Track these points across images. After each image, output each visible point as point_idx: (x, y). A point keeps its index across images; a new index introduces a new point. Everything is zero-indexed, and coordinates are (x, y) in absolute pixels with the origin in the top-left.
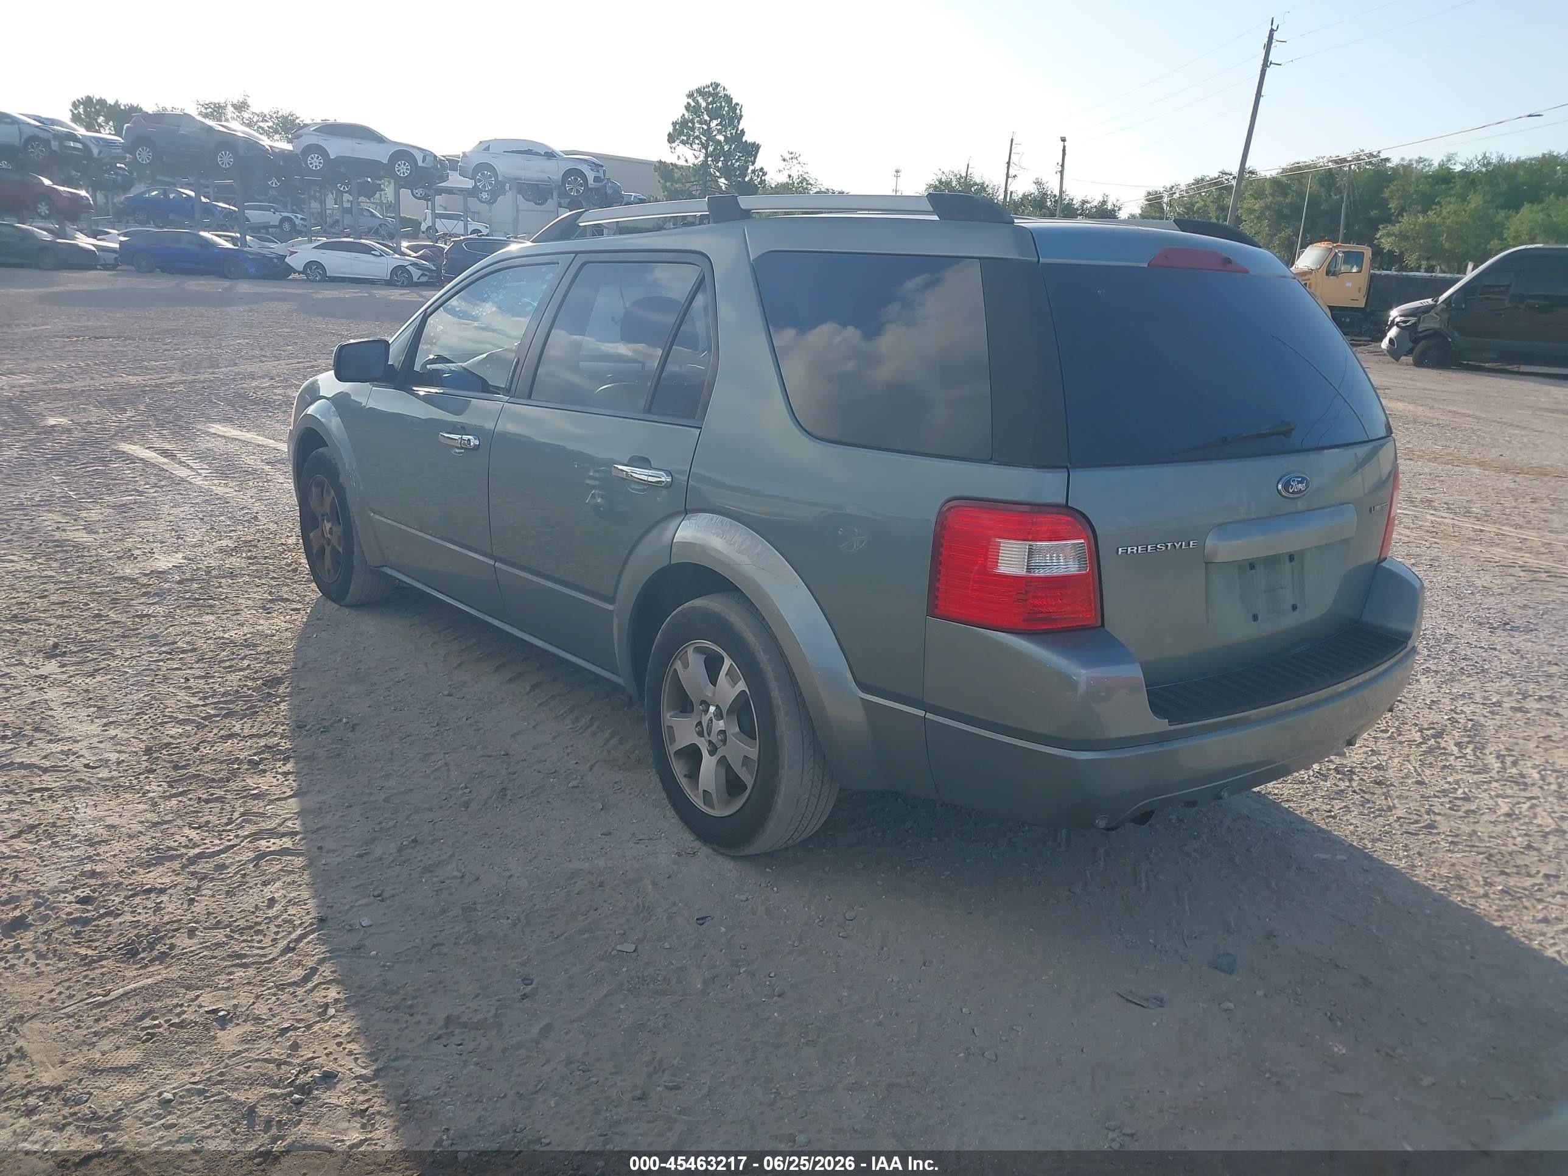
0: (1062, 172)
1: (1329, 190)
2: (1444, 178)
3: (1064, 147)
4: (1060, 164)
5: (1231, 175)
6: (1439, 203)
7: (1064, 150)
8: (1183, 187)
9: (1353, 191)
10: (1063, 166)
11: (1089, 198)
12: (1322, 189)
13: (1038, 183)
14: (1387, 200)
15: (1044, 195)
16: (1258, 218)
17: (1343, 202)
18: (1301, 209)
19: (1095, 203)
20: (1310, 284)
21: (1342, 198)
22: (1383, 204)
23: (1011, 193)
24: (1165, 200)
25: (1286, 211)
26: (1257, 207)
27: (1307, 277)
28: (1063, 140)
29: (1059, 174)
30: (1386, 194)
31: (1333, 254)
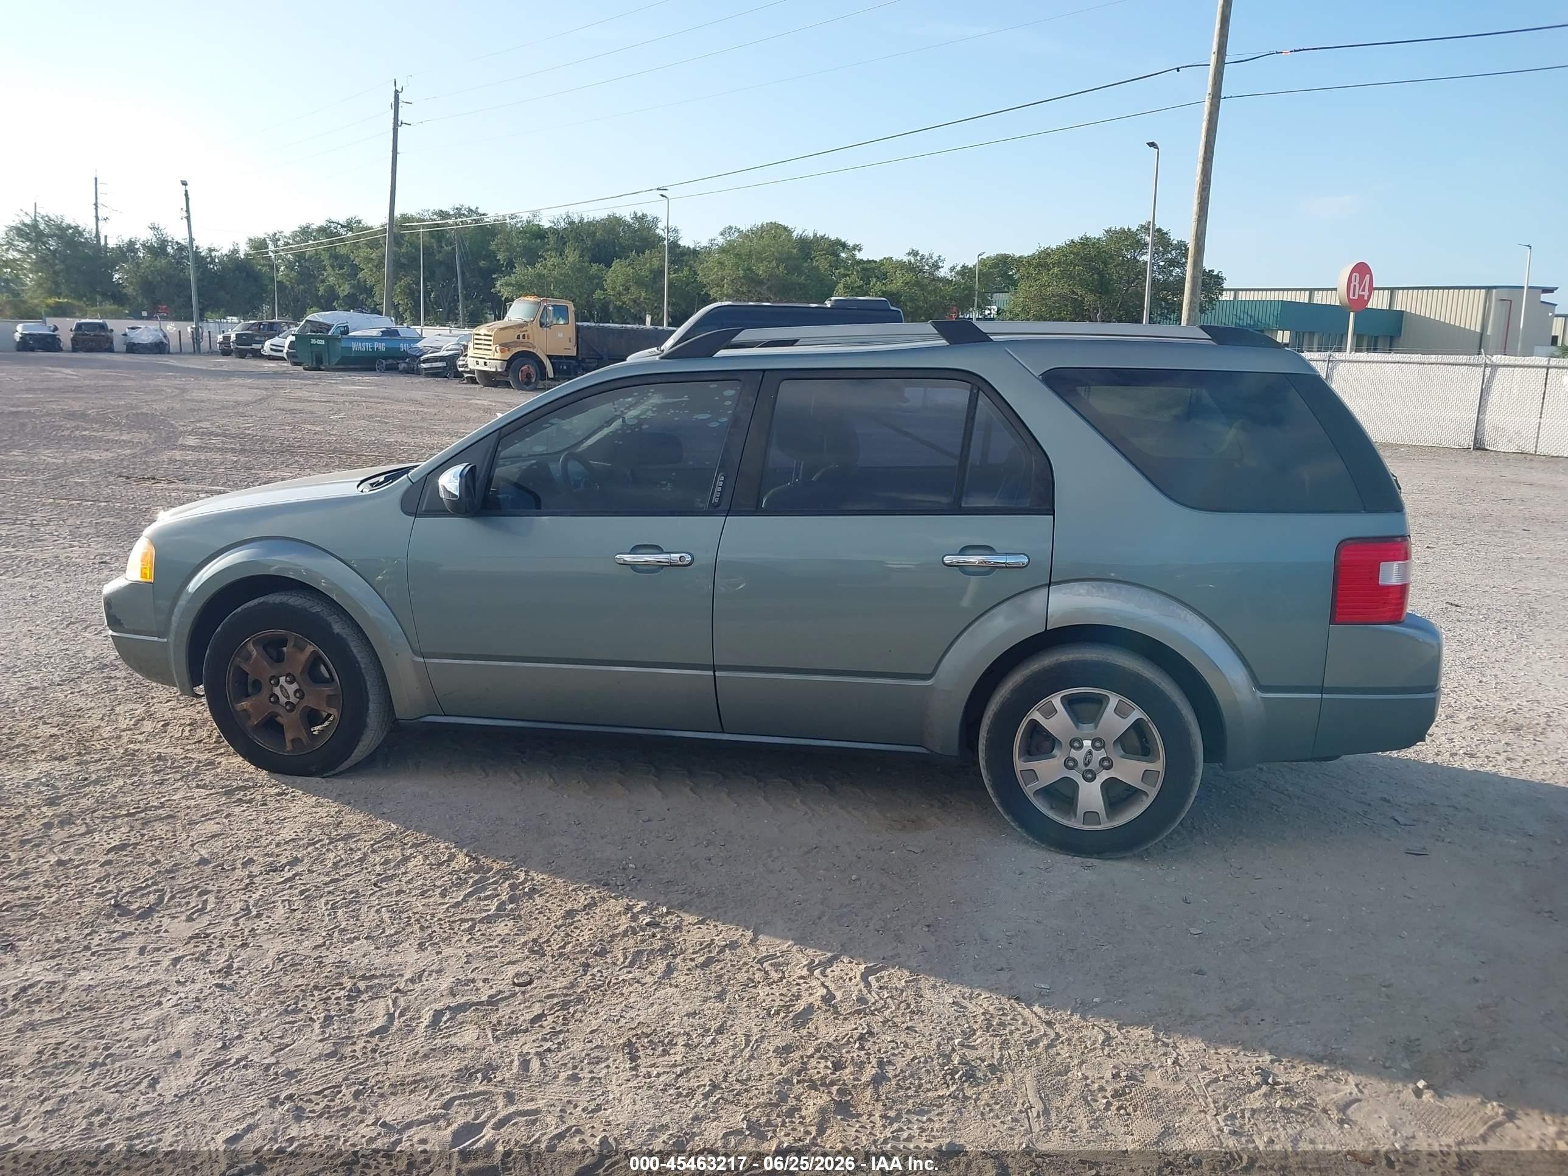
0: (188, 218)
1: (439, 241)
2: (537, 234)
3: (186, 191)
4: (185, 209)
5: (338, 224)
6: (542, 256)
7: (186, 195)
8: (287, 233)
9: (462, 241)
10: (188, 211)
11: (215, 246)
12: (433, 241)
13: (153, 228)
14: (494, 252)
15: (163, 243)
16: (376, 266)
17: (455, 253)
18: (417, 260)
19: (225, 251)
20: (528, 336)
21: (454, 249)
22: (491, 256)
23: (106, 237)
24: (271, 247)
25: (403, 260)
26: (373, 256)
27: (524, 329)
28: (184, 183)
29: (185, 221)
30: (493, 247)
31: (542, 308)
